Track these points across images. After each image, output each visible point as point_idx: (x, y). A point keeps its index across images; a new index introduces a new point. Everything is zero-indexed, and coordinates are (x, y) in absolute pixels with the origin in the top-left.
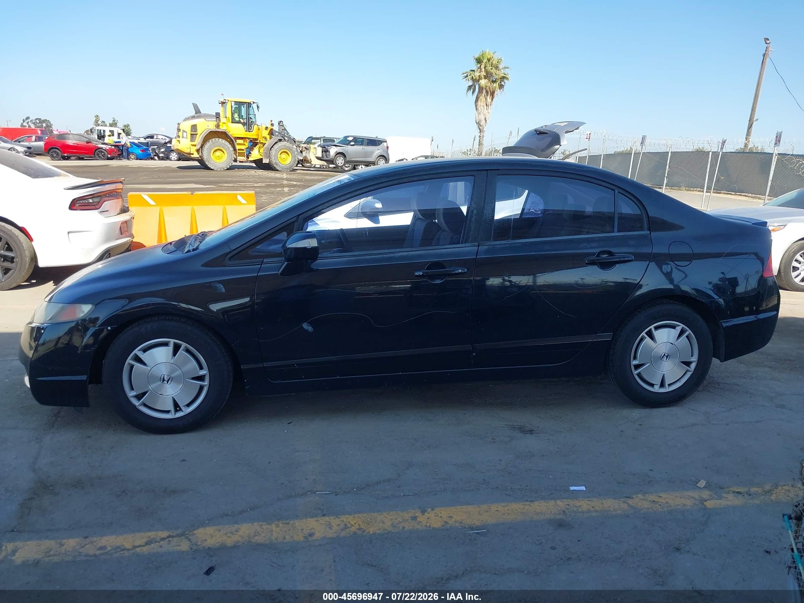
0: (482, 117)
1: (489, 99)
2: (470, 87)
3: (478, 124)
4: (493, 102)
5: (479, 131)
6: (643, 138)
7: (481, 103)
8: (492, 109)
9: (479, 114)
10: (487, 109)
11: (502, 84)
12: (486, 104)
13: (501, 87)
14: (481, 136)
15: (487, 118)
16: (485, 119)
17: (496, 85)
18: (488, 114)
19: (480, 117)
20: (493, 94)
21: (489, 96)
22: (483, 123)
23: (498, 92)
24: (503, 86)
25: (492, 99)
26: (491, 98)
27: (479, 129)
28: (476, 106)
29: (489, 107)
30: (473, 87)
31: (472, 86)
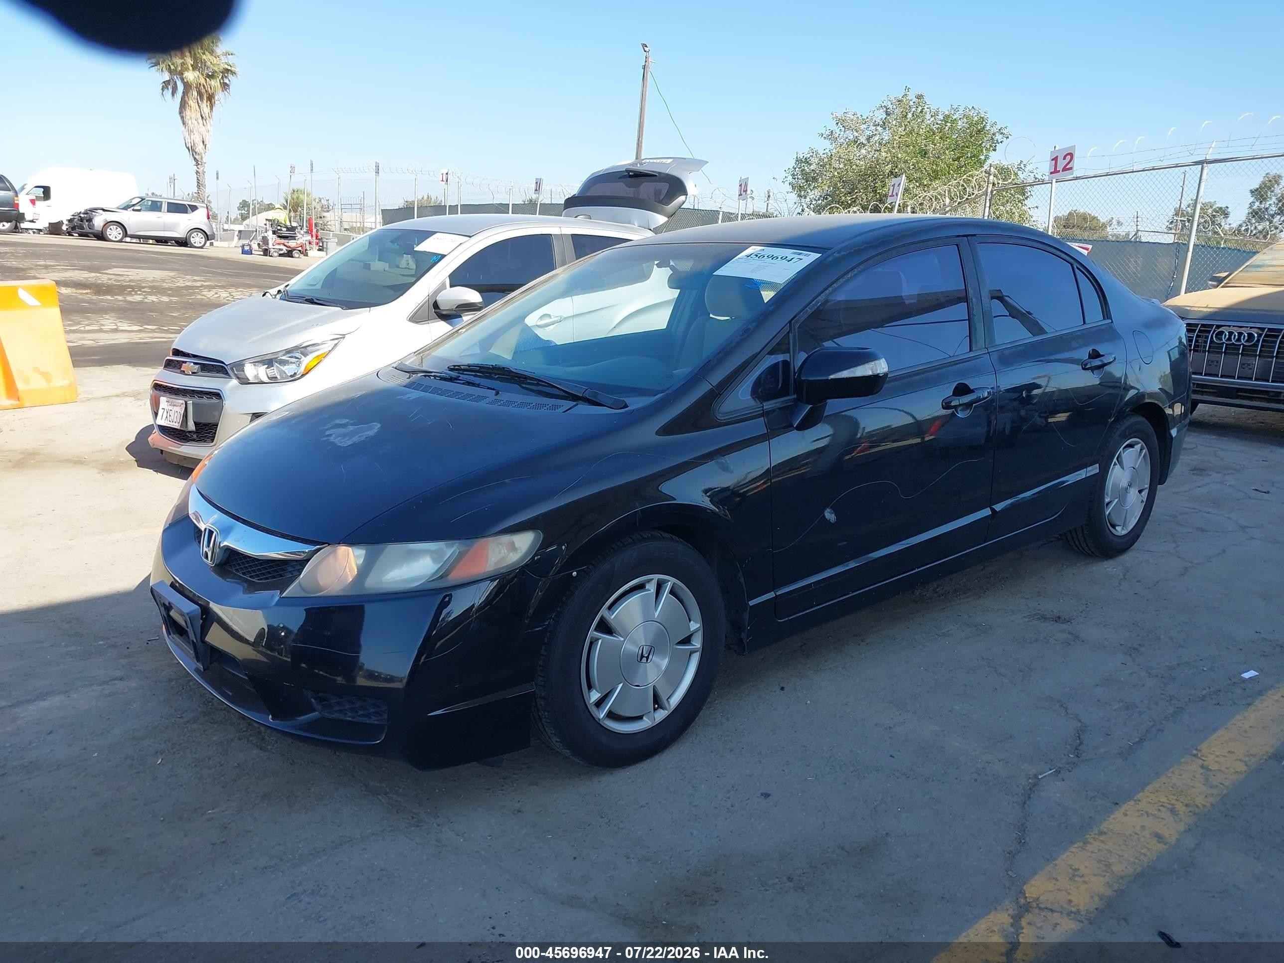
0: (197, 139)
1: (206, 109)
2: (166, 84)
3: (192, 150)
4: (214, 114)
5: (194, 163)
6: (537, 183)
7: (192, 114)
8: (211, 124)
9: (191, 132)
10: (204, 125)
11: (225, 81)
12: (202, 116)
13: (225, 86)
14: (200, 171)
15: (207, 141)
16: (203, 142)
17: (216, 83)
18: (207, 134)
19: (192, 137)
20: (211, 98)
21: (205, 101)
22: (199, 148)
23: (220, 96)
24: (228, 85)
25: (211, 109)
26: (209, 106)
27: (195, 159)
28: (182, 118)
29: (207, 121)
30: (172, 84)
31: (169, 81)
